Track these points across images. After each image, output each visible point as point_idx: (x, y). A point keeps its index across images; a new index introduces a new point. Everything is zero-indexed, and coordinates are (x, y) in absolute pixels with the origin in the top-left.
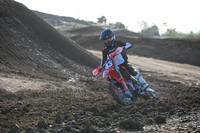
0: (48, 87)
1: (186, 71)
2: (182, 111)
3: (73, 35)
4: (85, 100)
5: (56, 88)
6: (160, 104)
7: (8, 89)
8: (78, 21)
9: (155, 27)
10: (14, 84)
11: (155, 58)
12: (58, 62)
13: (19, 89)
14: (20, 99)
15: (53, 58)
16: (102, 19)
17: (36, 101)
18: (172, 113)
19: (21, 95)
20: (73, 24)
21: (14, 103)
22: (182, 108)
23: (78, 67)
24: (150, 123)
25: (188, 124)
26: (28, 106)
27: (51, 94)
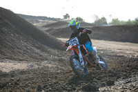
0: (32, 66)
1: (127, 47)
2: (125, 75)
3: (47, 29)
4: (58, 74)
5: (37, 66)
6: (110, 72)
7: (4, 70)
8: (50, 19)
9: (104, 19)
10: (7, 66)
11: (105, 40)
12: (38, 48)
13: (11, 70)
14: (13, 76)
15: (34, 46)
16: (67, 16)
17: (23, 77)
18: (119, 77)
19: (13, 74)
20: (46, 21)
21: (8, 79)
22: (125, 73)
23: (52, 50)
24: (103, 85)
25: (130, 84)
26: (18, 81)
27: (34, 71)
